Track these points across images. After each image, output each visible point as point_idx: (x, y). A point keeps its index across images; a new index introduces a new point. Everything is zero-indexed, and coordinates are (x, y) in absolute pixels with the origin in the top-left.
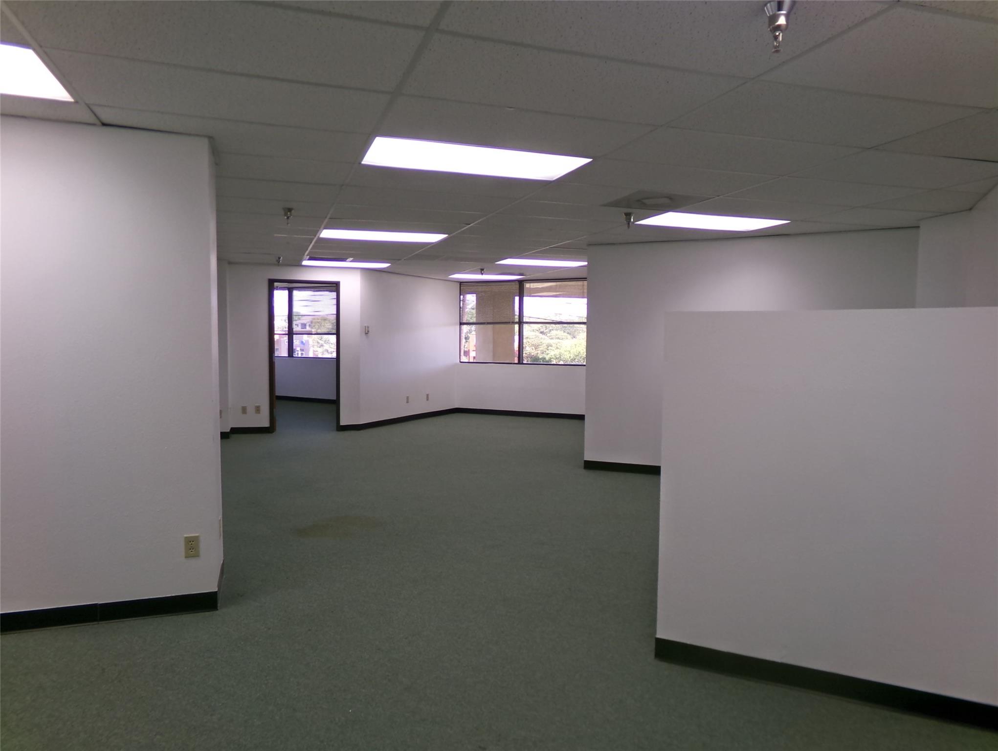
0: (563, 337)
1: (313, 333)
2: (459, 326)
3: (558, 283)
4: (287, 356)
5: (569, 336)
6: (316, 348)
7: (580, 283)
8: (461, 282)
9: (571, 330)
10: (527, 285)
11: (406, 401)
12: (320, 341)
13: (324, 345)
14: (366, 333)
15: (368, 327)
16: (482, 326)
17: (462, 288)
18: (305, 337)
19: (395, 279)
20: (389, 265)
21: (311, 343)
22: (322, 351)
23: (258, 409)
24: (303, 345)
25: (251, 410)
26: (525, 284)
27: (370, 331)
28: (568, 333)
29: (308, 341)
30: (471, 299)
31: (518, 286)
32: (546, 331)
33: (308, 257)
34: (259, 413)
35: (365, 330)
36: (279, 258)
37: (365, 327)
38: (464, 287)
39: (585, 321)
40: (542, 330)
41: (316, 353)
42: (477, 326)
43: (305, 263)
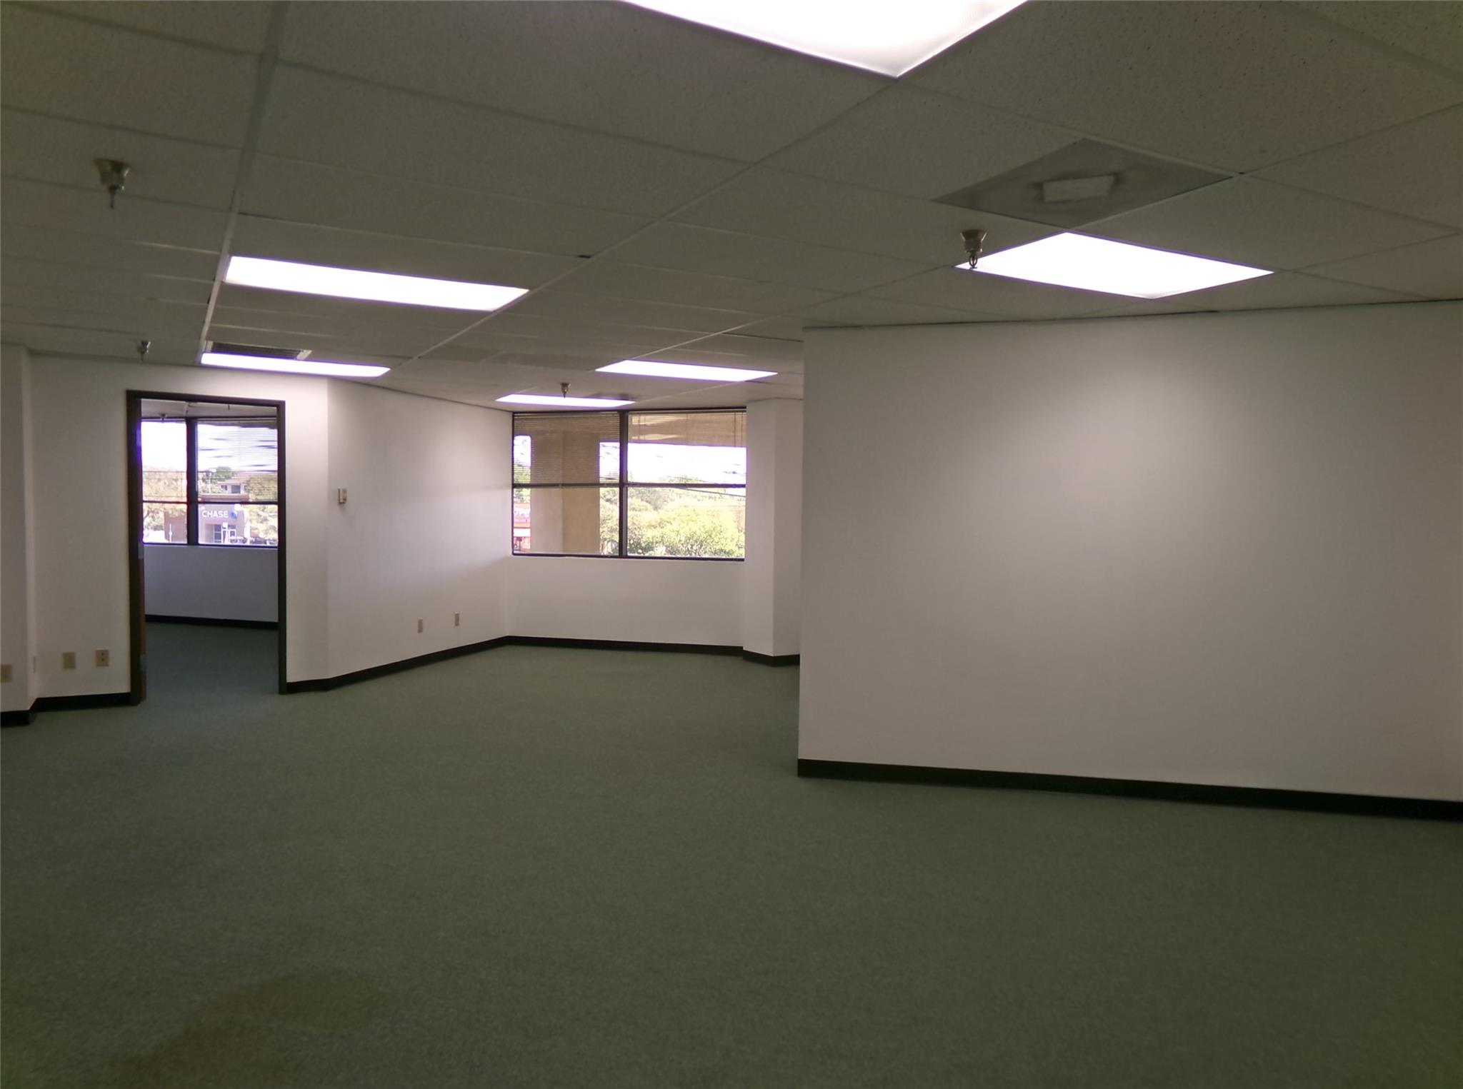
0: (641, 508)
1: (251, 500)
2: (511, 490)
3: (691, 417)
4: (186, 542)
5: (650, 507)
6: (255, 524)
7: (729, 416)
8: (514, 414)
9: (652, 496)
10: (635, 420)
11: (417, 629)
12: (261, 513)
13: (269, 518)
14: (340, 503)
15: (345, 491)
16: (540, 490)
17: (516, 422)
18: (238, 507)
19: (393, 401)
20: (386, 370)
21: (247, 515)
22: (265, 528)
23: (103, 658)
24: (234, 520)
25: (85, 661)
26: (630, 416)
27: (348, 498)
28: (647, 502)
29: (242, 513)
30: (523, 446)
31: (617, 421)
32: (615, 498)
33: (210, 344)
34: (107, 665)
35: (339, 497)
36: (144, 344)
37: (339, 490)
38: (519, 420)
39: (743, 481)
40: (608, 497)
41: (256, 531)
42: (534, 489)
43: (209, 359)
